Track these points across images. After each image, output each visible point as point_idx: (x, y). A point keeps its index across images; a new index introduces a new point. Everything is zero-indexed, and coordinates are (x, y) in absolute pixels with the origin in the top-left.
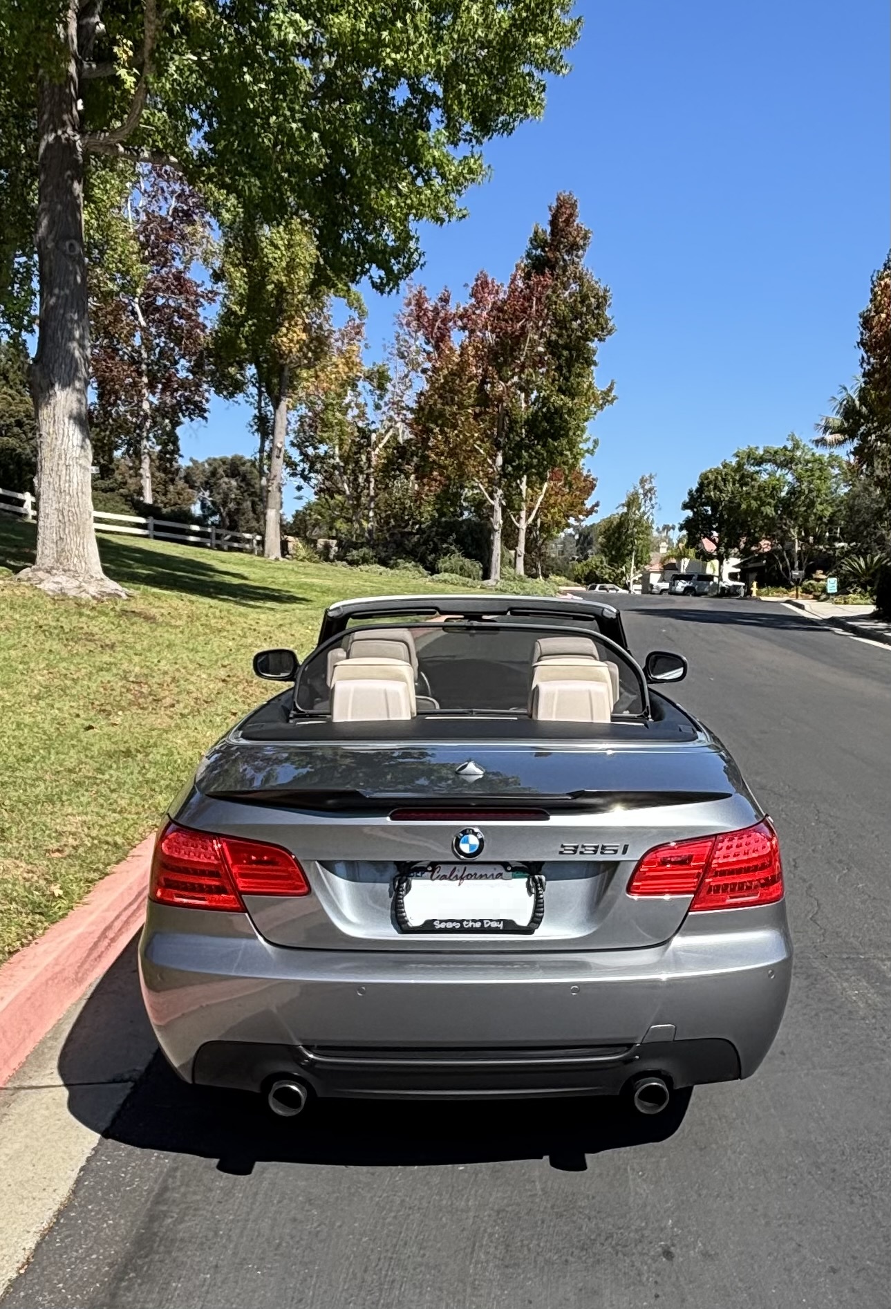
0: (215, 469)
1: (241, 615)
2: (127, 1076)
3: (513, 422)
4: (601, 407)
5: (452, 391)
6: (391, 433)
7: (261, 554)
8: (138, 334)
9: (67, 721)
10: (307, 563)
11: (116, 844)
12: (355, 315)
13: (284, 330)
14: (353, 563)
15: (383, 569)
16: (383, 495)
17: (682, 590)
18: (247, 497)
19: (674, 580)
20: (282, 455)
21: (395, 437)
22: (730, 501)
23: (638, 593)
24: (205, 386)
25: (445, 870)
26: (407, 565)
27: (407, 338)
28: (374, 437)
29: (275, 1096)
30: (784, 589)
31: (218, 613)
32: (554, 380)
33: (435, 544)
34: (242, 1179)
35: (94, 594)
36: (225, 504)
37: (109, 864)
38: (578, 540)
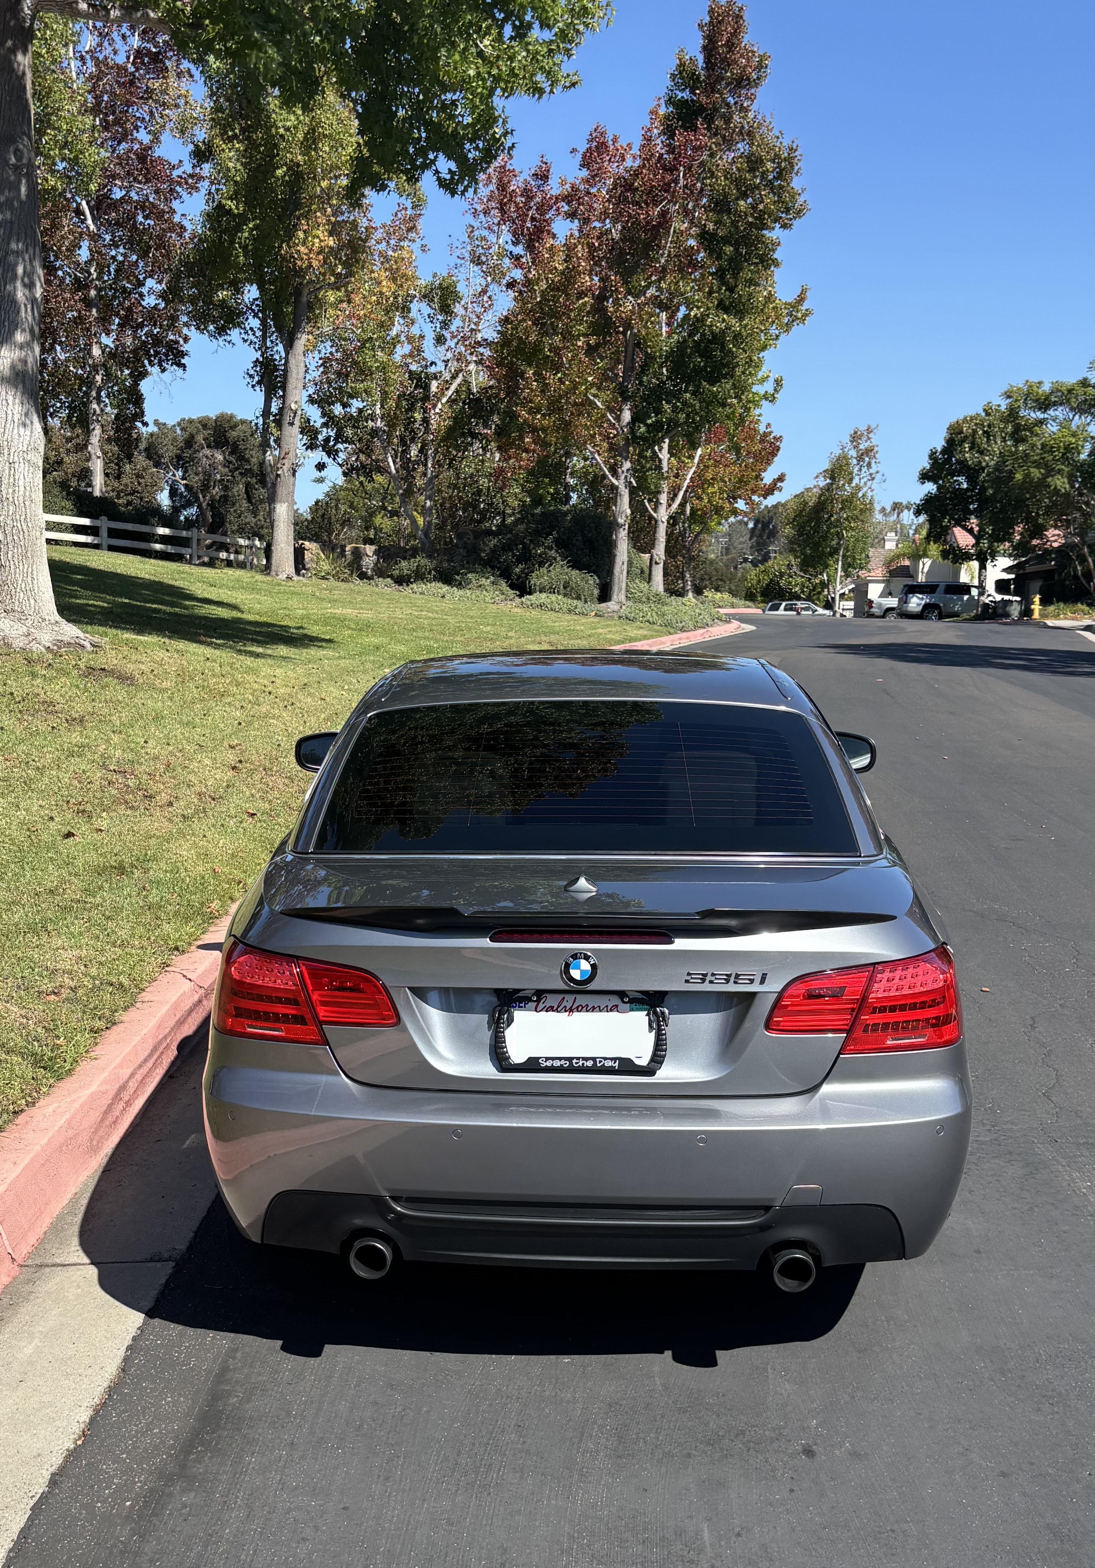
0: (192, 436)
1: (250, 670)
2: (166, 1255)
3: (650, 359)
4: (788, 327)
5: (556, 315)
6: (459, 380)
7: (267, 569)
8: (85, 244)
9: (39, 826)
10: (332, 582)
11: (121, 985)
12: (409, 204)
13: (301, 234)
14: (401, 581)
15: (445, 588)
16: (447, 475)
17: (920, 608)
18: (238, 478)
19: (906, 594)
20: (297, 422)
21: (466, 382)
22: (997, 468)
23: (849, 614)
24: (185, 319)
25: (552, 1000)
26: (483, 581)
27: (485, 233)
28: (434, 386)
29: (357, 1256)
30: (1085, 608)
31: (218, 670)
32: (710, 293)
33: (526, 548)
34: (312, 1361)
35: (47, 645)
36: (205, 487)
37: (116, 1011)
38: (753, 529)
